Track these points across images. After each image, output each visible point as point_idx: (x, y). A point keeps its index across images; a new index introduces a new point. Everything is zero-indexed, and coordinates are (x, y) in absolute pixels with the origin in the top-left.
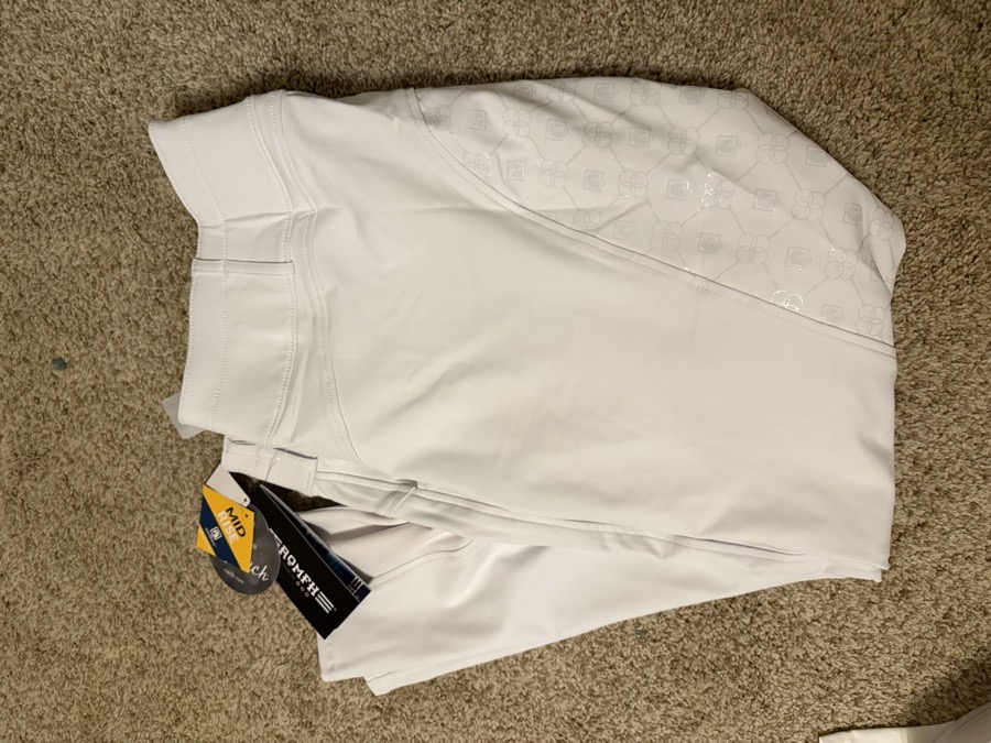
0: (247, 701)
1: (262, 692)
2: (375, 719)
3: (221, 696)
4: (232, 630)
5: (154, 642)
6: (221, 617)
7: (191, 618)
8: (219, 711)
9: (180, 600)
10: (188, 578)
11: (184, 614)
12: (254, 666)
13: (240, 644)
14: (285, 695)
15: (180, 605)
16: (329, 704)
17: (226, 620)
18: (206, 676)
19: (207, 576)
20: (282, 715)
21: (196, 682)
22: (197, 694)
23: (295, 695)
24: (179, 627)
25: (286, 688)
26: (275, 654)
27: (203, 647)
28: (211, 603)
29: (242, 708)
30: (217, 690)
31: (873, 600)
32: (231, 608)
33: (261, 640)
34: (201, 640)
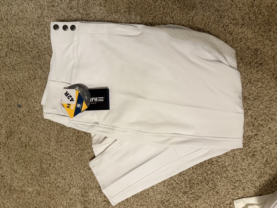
0: (68, 201)
1: (73, 198)
2: (105, 205)
3: (61, 200)
4: (64, 180)
5: (43, 185)
6: (61, 176)
7: (53, 177)
8: (61, 205)
9: (50, 172)
10: (52, 165)
11: (51, 176)
12: (71, 190)
13: (67, 184)
14: (79, 198)
15: (50, 173)
16: (92, 201)
17: (63, 177)
18: (57, 194)
19: (58, 164)
20: (79, 205)
21: (54, 196)
22: (54, 200)
23: (82, 198)
24: (50, 180)
25: (79, 197)
26: (77, 186)
27: (56, 185)
28: (59, 172)
29: (67, 203)
30: (60, 198)
31: (245, 158)
32: (64, 173)
33: (73, 182)
34: (56, 183)
